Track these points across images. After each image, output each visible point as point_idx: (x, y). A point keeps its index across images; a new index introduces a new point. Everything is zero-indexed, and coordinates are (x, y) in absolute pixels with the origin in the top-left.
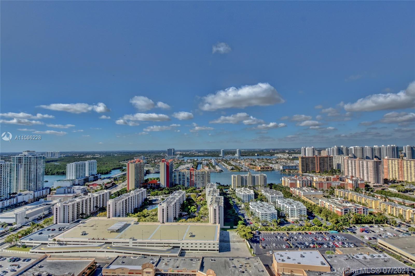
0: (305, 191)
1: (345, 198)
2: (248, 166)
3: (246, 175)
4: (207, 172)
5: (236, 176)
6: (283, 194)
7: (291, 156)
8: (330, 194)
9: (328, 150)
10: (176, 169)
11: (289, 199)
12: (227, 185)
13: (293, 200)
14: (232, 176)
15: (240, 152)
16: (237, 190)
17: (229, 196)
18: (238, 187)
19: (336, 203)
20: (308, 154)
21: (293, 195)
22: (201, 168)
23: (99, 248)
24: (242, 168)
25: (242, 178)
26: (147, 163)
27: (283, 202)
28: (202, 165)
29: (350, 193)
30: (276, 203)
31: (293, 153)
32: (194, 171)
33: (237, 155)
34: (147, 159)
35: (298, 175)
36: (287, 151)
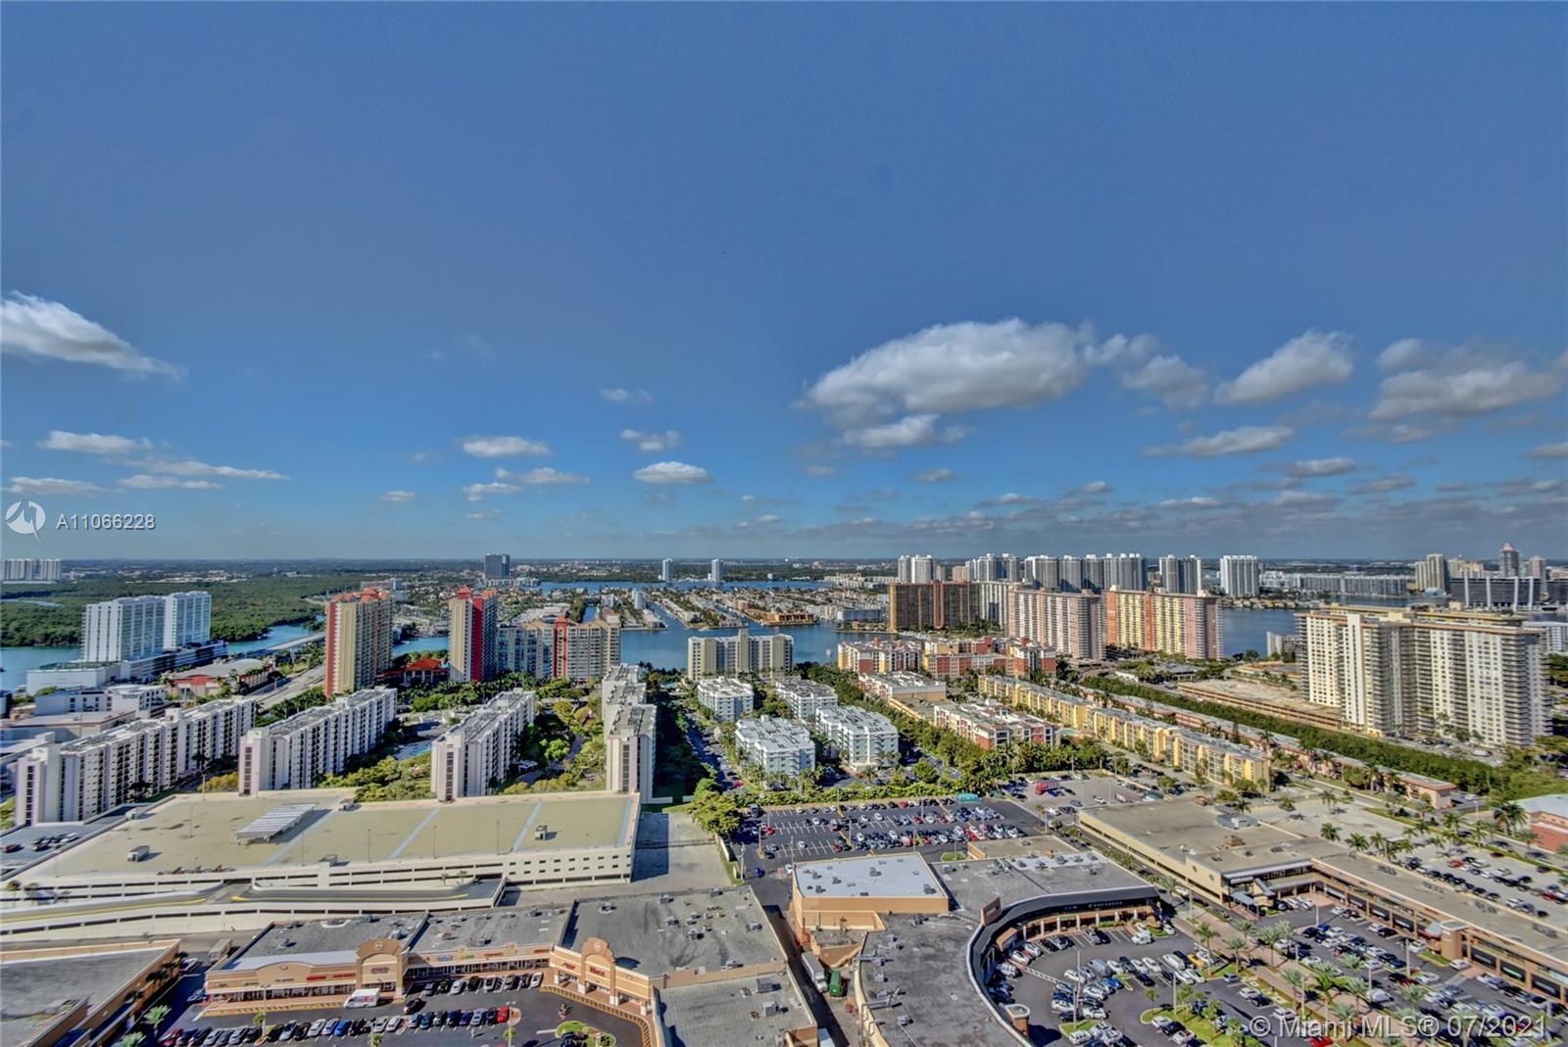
0: (898, 684)
1: (1003, 701)
2: (743, 611)
3: (732, 639)
4: (609, 631)
5: (702, 641)
6: (837, 692)
7: (871, 581)
8: (966, 691)
9: (972, 564)
10: (510, 620)
11: (853, 707)
12: (675, 671)
13: (863, 710)
14: (690, 641)
15: (724, 569)
16: (703, 683)
17: (678, 703)
18: (707, 675)
19: (977, 716)
20: (916, 577)
21: (867, 695)
22: (597, 616)
23: (200, 903)
24: (724, 618)
25: (720, 647)
26: (408, 603)
27: (836, 718)
28: (601, 608)
29: (1017, 686)
30: (814, 721)
31: (876, 573)
32: (568, 627)
33: (712, 577)
34: (412, 587)
35: (885, 636)
36: (860, 568)
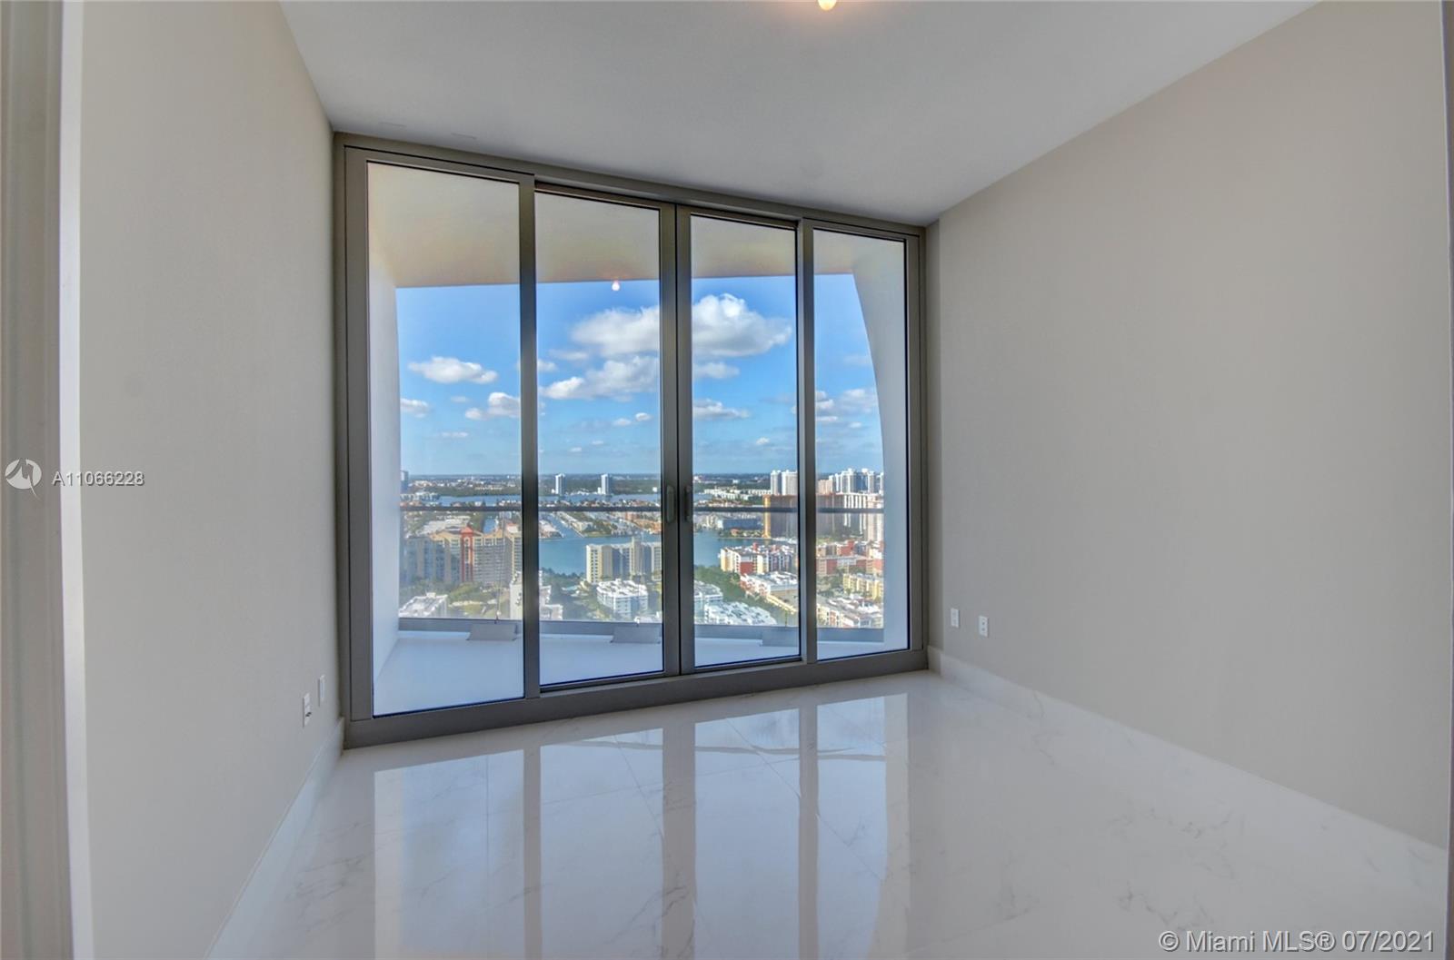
0: (775, 582)
1: (864, 595)
2: (632, 521)
3: (626, 546)
4: (513, 540)
5: (599, 547)
6: (722, 591)
7: (747, 493)
8: (833, 587)
9: (834, 479)
10: (414, 532)
11: (737, 603)
13: (746, 606)
14: (588, 548)
15: (610, 481)
16: (602, 586)
17: (578, 603)
18: (604, 578)
19: (844, 608)
20: (787, 489)
21: (748, 592)
22: (497, 528)
24: (615, 528)
25: (616, 552)
27: (722, 612)
28: (500, 519)
29: (876, 582)
30: (703, 616)
31: (751, 487)
32: (474, 538)
33: (602, 491)
35: (760, 542)
36: (735, 481)
